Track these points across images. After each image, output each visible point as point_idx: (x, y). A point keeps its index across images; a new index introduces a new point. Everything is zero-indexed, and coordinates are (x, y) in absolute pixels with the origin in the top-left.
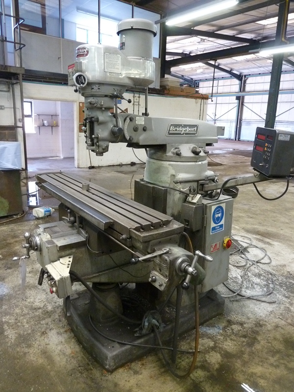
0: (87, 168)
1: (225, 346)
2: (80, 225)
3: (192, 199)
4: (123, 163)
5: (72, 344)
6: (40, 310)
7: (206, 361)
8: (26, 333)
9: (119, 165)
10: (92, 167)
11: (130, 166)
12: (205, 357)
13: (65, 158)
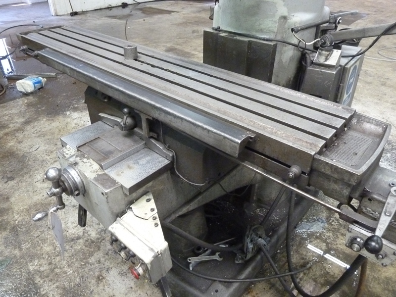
0: (68, 14)
1: (339, 246)
2: (152, 134)
3: (326, 59)
4: (113, 5)
5: (147, 287)
6: (81, 241)
7: (328, 273)
8: (72, 284)
9: (108, 8)
10: (74, 14)
11: (121, 8)
12: (325, 268)
13: (34, 4)
